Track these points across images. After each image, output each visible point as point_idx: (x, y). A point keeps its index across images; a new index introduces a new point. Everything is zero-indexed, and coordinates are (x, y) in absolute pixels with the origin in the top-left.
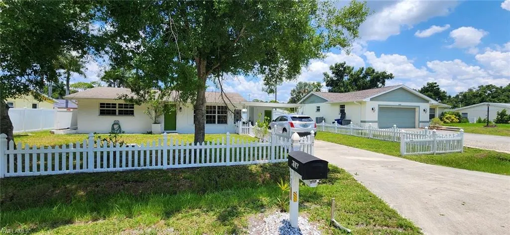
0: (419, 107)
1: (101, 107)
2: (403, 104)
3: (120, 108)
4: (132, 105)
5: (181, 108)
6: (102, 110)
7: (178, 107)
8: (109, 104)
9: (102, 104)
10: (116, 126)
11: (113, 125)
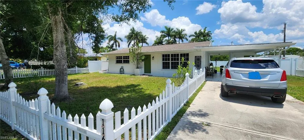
1: (117, 59)
3: (124, 59)
4: (128, 57)
5: (153, 57)
6: (117, 61)
7: (152, 57)
8: (119, 57)
9: (117, 57)
10: (122, 70)
11: (121, 69)
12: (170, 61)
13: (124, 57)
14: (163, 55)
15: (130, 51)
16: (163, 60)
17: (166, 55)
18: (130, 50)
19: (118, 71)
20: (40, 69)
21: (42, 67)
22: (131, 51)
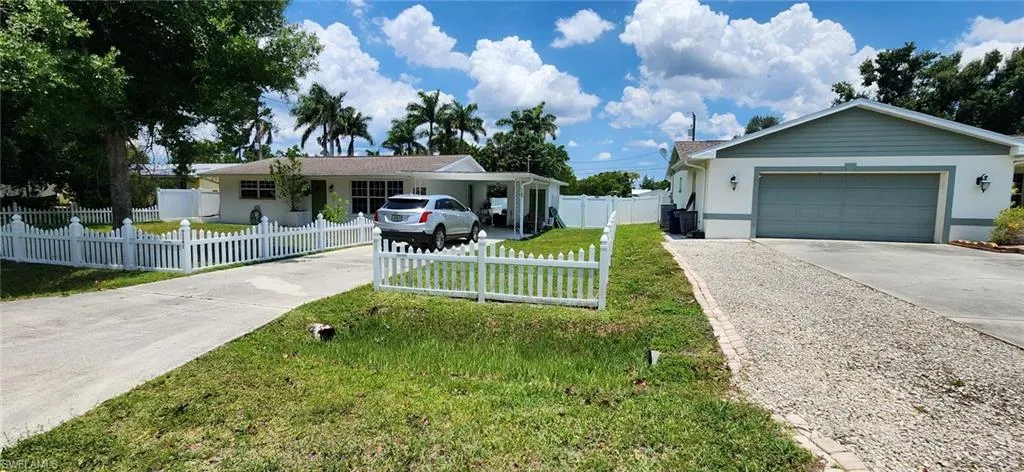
0: (952, 170)
1: (243, 186)
2: (865, 161)
3: (261, 187)
4: (273, 182)
5: (332, 187)
6: (243, 192)
7: (328, 185)
8: (250, 182)
9: (243, 182)
10: (257, 214)
11: (253, 212)
12: (368, 197)
13: (261, 182)
14: (354, 183)
15: (272, 172)
16: (354, 193)
17: (359, 182)
18: (271, 168)
19: (247, 216)
20: (9, 208)
21: (15, 204)
22: (276, 170)
